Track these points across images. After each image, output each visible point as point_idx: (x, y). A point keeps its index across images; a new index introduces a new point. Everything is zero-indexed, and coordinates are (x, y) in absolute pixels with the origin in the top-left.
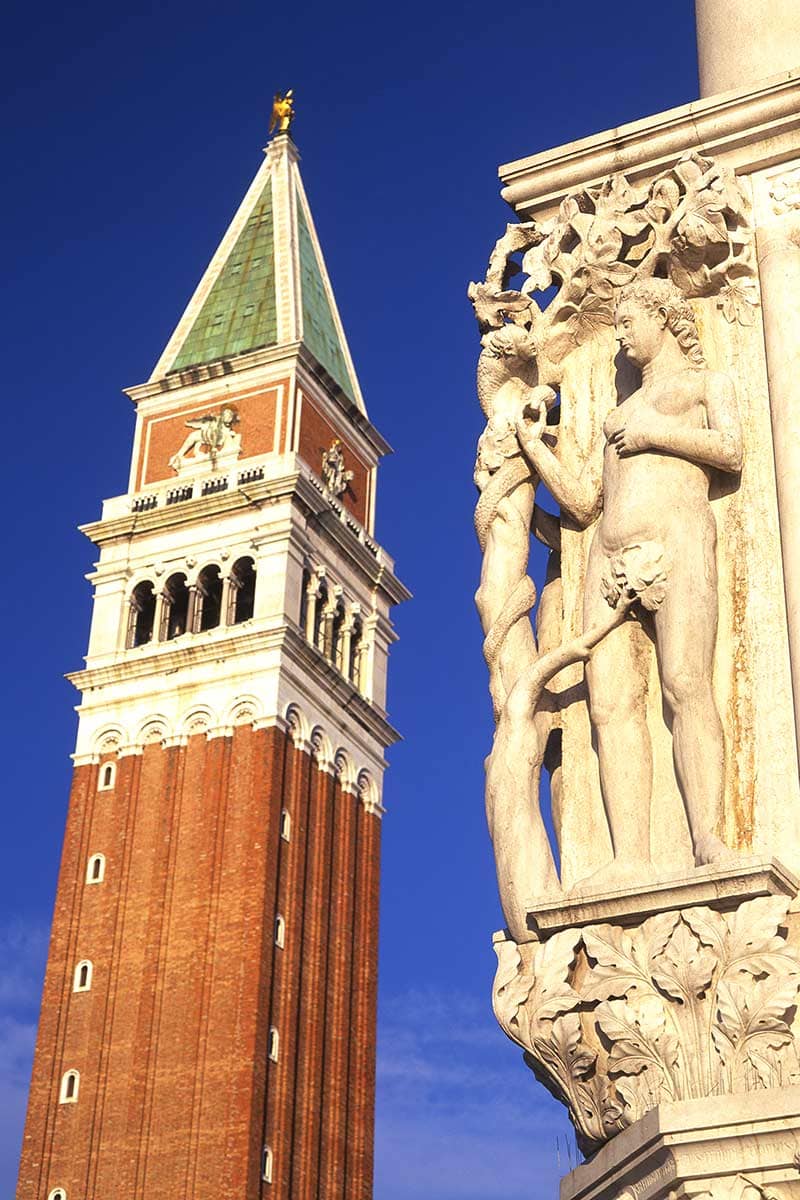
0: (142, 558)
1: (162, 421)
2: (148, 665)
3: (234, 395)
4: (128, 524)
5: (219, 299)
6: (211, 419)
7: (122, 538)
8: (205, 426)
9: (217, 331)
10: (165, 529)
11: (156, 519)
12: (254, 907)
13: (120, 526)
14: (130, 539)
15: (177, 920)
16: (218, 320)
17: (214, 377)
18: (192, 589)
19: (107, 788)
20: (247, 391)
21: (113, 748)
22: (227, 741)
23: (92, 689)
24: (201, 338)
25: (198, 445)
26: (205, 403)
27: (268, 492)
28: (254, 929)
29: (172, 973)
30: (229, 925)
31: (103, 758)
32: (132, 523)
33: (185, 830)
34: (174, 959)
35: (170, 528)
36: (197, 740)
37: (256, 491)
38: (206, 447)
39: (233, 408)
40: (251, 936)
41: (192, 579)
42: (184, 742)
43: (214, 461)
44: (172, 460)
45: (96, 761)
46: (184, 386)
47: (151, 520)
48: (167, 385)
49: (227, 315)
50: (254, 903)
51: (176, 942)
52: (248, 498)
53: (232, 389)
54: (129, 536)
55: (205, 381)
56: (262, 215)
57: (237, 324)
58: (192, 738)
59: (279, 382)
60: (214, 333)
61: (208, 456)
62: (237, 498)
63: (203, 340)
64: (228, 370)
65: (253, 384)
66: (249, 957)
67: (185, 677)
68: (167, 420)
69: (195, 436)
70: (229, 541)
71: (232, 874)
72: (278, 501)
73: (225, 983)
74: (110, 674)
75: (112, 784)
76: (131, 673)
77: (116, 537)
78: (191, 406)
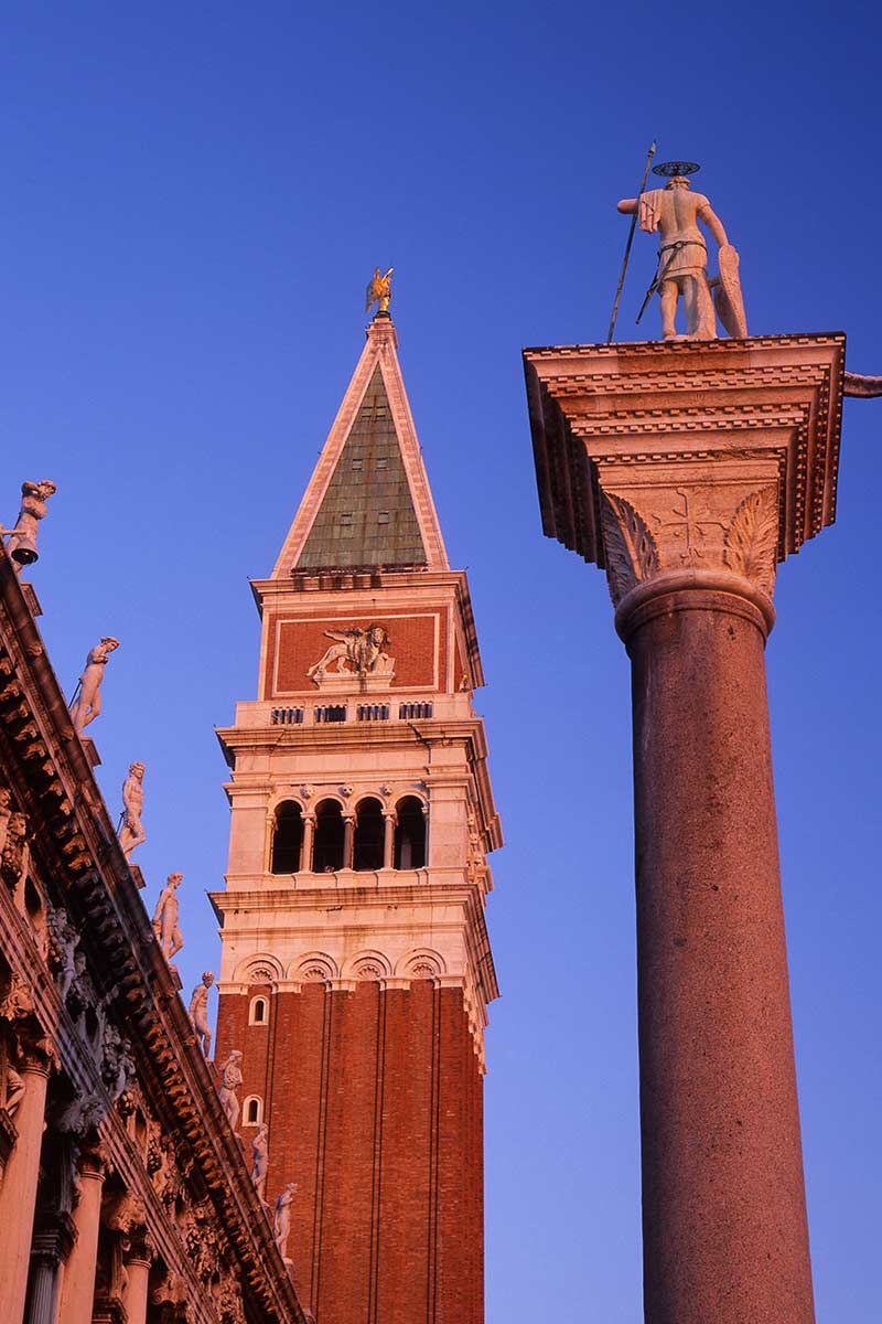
0: (288, 775)
1: (293, 623)
2: (309, 898)
3: (380, 612)
4: (275, 736)
5: (341, 495)
6: (358, 634)
7: (263, 749)
8: (350, 641)
9: (347, 533)
10: (315, 748)
11: (305, 736)
12: (450, 1178)
13: (264, 736)
14: (271, 751)
15: (356, 1180)
16: (346, 520)
17: (358, 586)
18: (348, 820)
19: (259, 1023)
20: (397, 611)
21: (263, 981)
22: (405, 994)
23: (237, 912)
24: (329, 537)
25: (342, 660)
26: (346, 614)
27: (442, 732)
28: (452, 1202)
29: (354, 1237)
30: (418, 1193)
31: (253, 990)
32: (279, 735)
33: (359, 1083)
34: (355, 1221)
35: (320, 748)
36: (366, 988)
37: (429, 729)
38: (354, 665)
39: (384, 626)
40: (449, 1210)
41: (349, 810)
42: (352, 988)
43: (362, 681)
44: (311, 670)
45: (245, 992)
46: (321, 590)
47: (301, 736)
48: (302, 585)
49: (355, 516)
50: (450, 1175)
51: (355, 1204)
52: (418, 734)
53: (379, 605)
54: (271, 749)
55: (347, 590)
56: (375, 407)
57: (371, 531)
58: (361, 985)
59: (435, 610)
60: (344, 535)
61: (355, 675)
62: (405, 732)
63: (331, 539)
64: (376, 583)
65: (405, 605)
66: (448, 1232)
67: (347, 917)
68: (298, 623)
69: (340, 649)
70: (392, 776)
71: (419, 1139)
72: (450, 744)
73: (418, 1254)
74: (262, 900)
75: (265, 1021)
76: (286, 902)
77: (257, 746)
78: (328, 614)
